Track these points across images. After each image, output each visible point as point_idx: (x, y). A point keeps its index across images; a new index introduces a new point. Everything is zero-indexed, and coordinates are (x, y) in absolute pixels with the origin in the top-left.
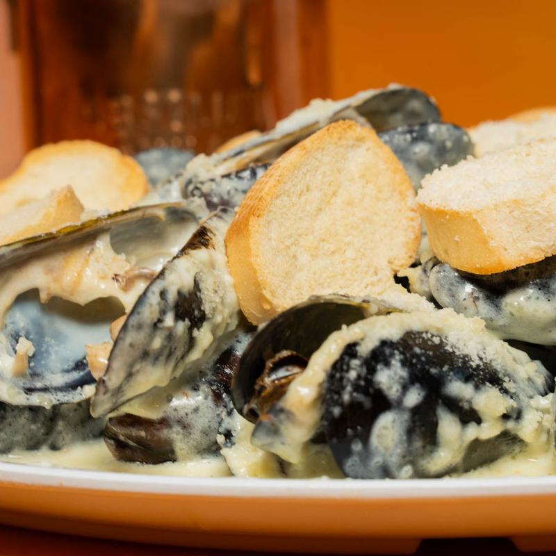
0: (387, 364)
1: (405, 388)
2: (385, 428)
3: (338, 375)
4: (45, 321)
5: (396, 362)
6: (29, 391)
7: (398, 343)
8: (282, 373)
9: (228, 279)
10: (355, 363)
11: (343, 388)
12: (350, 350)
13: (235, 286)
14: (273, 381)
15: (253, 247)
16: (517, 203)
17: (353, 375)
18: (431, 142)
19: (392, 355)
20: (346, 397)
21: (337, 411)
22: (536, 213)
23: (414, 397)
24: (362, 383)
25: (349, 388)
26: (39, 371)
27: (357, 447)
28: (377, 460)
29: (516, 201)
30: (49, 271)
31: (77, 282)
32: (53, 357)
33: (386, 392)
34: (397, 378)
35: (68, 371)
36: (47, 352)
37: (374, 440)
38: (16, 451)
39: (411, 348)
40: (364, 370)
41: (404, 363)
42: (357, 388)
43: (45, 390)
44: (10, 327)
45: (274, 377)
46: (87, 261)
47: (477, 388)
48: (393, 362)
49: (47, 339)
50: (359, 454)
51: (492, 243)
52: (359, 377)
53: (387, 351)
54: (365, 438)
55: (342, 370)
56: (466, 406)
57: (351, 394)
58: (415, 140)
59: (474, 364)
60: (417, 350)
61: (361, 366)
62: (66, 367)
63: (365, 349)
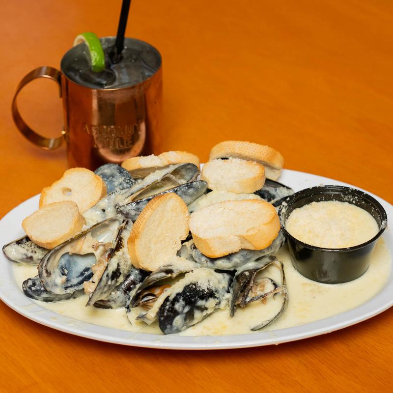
0: (178, 301)
1: (184, 307)
2: (177, 320)
3: (163, 308)
4: (71, 259)
5: (181, 300)
6: (66, 288)
7: (182, 293)
8: (145, 299)
9: (128, 256)
10: (168, 303)
11: (164, 312)
12: (167, 300)
13: (131, 259)
14: (143, 302)
15: (136, 250)
16: (220, 238)
17: (167, 307)
18: (194, 188)
19: (180, 298)
20: (165, 314)
21: (162, 318)
22: (226, 241)
23: (187, 309)
24: (170, 309)
25: (166, 311)
26: (69, 279)
27: (169, 326)
28: (175, 328)
29: (220, 237)
30: (72, 247)
31: (81, 249)
32: (74, 272)
33: (178, 310)
34: (181, 305)
35: (78, 277)
36: (72, 270)
37: (174, 323)
38: (62, 300)
39: (186, 293)
40: (171, 305)
41: (183, 300)
42: (168, 311)
43: (71, 286)
44: (60, 265)
45: (143, 301)
46: (84, 242)
47: (206, 300)
48: (180, 300)
49: (72, 265)
50: (169, 328)
51: (212, 250)
52: (169, 308)
53: (178, 297)
54: (171, 324)
55: (164, 306)
56: (203, 307)
57: (167, 313)
58: (189, 188)
59: (206, 293)
60: (188, 294)
61: (170, 304)
62: (77, 275)
63: (171, 298)
